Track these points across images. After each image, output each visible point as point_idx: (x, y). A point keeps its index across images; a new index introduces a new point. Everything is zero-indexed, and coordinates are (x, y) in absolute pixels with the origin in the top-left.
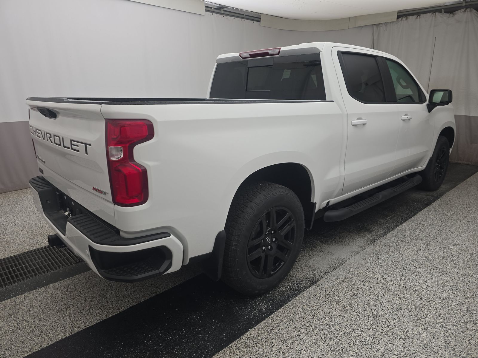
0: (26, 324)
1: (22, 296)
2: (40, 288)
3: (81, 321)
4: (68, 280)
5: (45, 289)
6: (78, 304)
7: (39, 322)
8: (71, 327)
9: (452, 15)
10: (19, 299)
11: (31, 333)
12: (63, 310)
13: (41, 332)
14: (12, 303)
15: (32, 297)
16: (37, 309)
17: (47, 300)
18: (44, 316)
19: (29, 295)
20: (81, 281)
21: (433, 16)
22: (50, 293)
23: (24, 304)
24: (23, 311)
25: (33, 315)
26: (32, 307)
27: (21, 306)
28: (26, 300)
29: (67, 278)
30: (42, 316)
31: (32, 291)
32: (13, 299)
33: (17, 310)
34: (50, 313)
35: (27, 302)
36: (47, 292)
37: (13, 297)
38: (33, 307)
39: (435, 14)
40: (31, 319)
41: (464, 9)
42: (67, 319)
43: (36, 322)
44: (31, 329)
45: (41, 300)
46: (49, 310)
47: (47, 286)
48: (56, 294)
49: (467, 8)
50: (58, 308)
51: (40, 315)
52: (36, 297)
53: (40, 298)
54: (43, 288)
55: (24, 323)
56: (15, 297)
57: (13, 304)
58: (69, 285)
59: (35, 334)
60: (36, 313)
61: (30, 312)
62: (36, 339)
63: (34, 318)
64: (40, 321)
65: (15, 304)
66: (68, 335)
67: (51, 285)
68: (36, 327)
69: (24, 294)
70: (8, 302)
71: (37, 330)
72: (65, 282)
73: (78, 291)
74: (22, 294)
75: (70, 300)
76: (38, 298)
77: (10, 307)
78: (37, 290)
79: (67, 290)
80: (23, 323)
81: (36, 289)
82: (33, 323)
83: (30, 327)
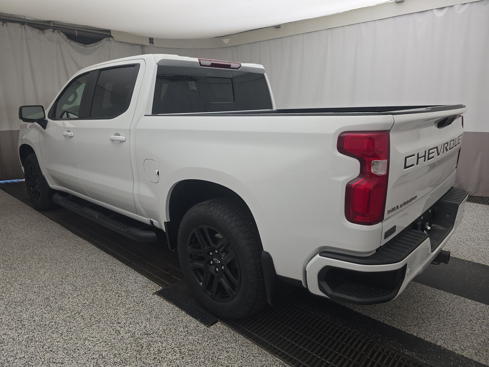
0: (484, 327)
1: (465, 354)
2: (440, 347)
3: (445, 298)
4: (409, 330)
5: (437, 341)
6: (431, 308)
7: (473, 320)
8: (455, 300)
9: (41, 32)
10: (470, 353)
11: (486, 318)
12: (446, 313)
13: (478, 313)
14: (480, 356)
15: (457, 345)
16: (464, 330)
17: (448, 330)
18: (465, 321)
19: (458, 349)
20: (401, 320)
21: (22, 28)
22: (439, 334)
23: (471, 343)
24: (477, 339)
25: (472, 328)
26: (466, 336)
27: (475, 345)
28: (466, 347)
29: (407, 333)
30: (466, 322)
31: (451, 350)
32: (475, 359)
33: (482, 344)
34: (458, 319)
35: (466, 344)
36: (440, 336)
37: (475, 362)
38: (466, 334)
39: (24, 26)
40: (477, 327)
41: (52, 30)
42: (452, 305)
43: (475, 322)
44: (483, 321)
45: (453, 335)
46: (457, 322)
47: (433, 342)
48: (435, 329)
49: (54, 30)
50: (448, 318)
51: (467, 324)
52: (454, 341)
53: (452, 337)
54: (438, 344)
55: (484, 329)
56: (472, 360)
57: (480, 354)
58: (415, 326)
59: (484, 315)
60: (468, 328)
61: (472, 333)
62: (486, 312)
63: (473, 325)
64: (471, 320)
65: (478, 351)
66: (463, 298)
67: (428, 339)
68: (479, 319)
69: (461, 354)
70: (483, 360)
71: (479, 316)
72: (414, 332)
73: (417, 315)
74: (463, 356)
75: (432, 314)
76: (453, 339)
77: (486, 353)
78: (446, 347)
79: (423, 323)
80: (486, 330)
81: (445, 349)
82: (478, 323)
83: (483, 322)
